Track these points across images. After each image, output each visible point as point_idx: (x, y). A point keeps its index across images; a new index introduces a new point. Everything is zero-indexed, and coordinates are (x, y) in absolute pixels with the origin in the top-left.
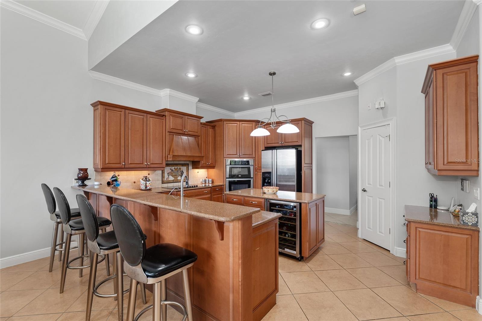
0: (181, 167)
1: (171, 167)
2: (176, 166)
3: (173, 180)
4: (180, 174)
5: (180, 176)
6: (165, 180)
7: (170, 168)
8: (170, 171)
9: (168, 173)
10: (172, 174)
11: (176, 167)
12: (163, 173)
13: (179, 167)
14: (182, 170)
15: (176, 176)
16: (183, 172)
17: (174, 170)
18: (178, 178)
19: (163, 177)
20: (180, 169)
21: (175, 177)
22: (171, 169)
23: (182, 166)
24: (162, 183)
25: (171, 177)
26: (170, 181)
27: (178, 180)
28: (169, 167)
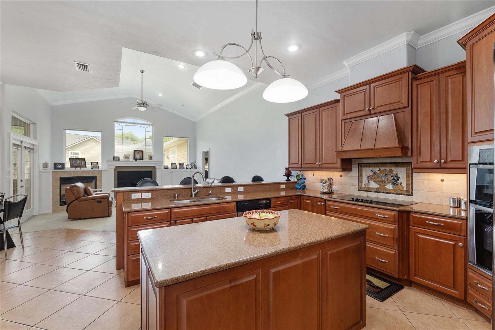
0: (393, 169)
1: (374, 168)
2: (381, 167)
3: (377, 189)
4: (391, 179)
5: (391, 184)
6: (363, 186)
7: (371, 169)
8: (371, 174)
9: (368, 177)
10: (375, 178)
11: (382, 169)
12: (360, 176)
13: (388, 169)
14: (395, 173)
15: (383, 182)
16: (397, 176)
17: (378, 172)
18: (386, 187)
19: (360, 181)
20: (391, 171)
21: (381, 183)
22: (372, 171)
23: (397, 166)
24: (359, 190)
25: (373, 183)
26: (372, 188)
27: (386, 189)
28: (370, 167)
